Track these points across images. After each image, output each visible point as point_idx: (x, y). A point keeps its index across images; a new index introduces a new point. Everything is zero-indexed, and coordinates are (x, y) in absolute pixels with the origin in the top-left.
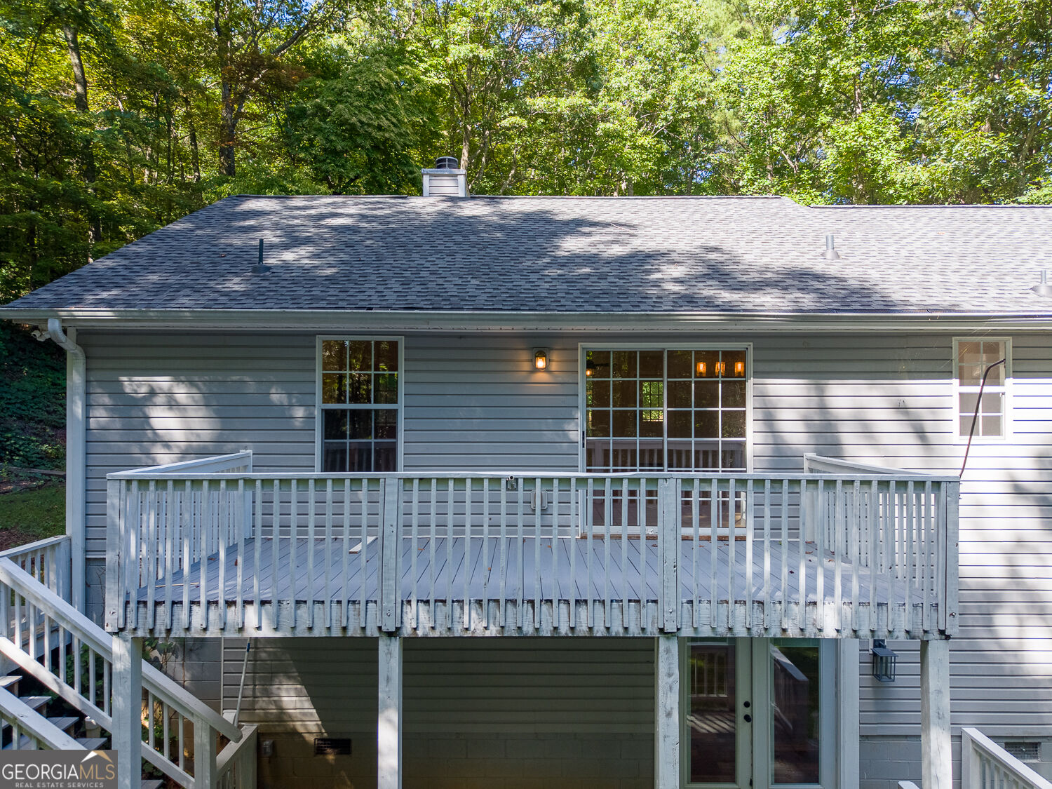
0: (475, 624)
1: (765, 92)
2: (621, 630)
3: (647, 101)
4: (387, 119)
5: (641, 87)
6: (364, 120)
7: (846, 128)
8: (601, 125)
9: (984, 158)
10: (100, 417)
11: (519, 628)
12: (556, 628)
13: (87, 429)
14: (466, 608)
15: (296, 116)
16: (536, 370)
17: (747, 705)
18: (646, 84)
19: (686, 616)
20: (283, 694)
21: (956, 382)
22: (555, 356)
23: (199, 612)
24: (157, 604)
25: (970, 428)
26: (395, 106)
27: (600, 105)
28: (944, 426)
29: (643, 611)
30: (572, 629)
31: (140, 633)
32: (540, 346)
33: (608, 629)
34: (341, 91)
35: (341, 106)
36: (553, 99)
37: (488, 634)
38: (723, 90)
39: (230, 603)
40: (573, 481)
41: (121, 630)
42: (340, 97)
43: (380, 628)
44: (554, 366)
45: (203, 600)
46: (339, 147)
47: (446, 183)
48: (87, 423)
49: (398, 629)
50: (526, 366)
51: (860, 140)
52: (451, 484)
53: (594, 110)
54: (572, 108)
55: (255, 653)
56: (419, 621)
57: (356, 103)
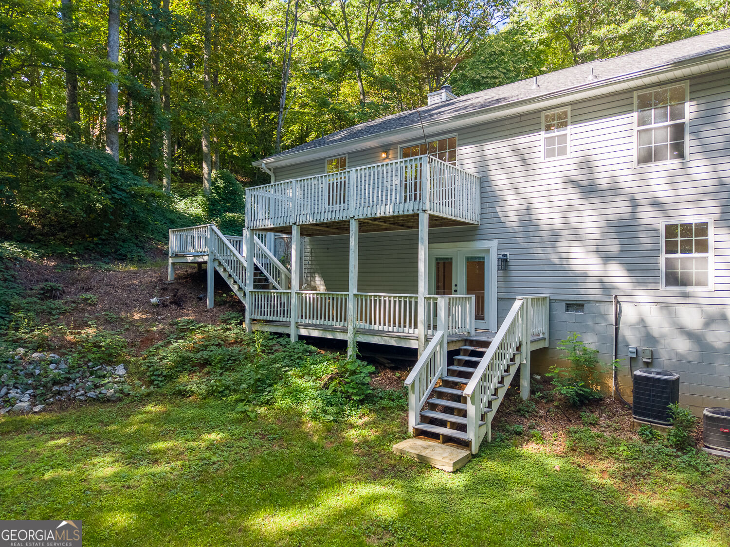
17: (456, 285)
21: (543, 133)
22: (390, 152)
28: (535, 155)
29: (346, 212)
30: (331, 219)
41: (248, 227)
47: (436, 98)
49: (296, 222)
56: (300, 220)
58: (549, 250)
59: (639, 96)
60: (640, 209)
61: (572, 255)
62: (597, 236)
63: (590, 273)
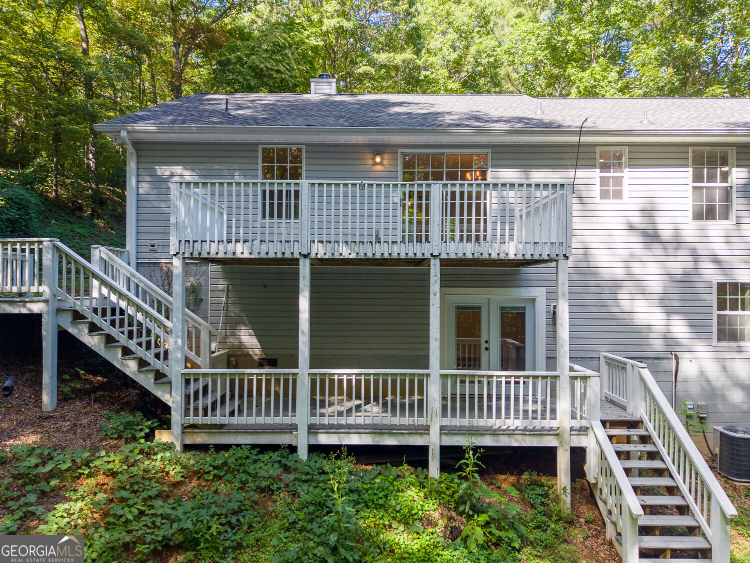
0: (345, 252)
1: (531, 52)
2: (413, 255)
3: (455, 59)
4: (284, 66)
5: (451, 50)
6: (269, 66)
7: (583, 74)
8: (423, 73)
9: (663, 87)
10: (144, 188)
11: (365, 254)
12: (382, 254)
13: (138, 194)
14: (341, 244)
15: (223, 64)
16: (376, 164)
17: (486, 342)
18: (454, 49)
19: (443, 249)
20: (242, 334)
21: (598, 170)
22: (386, 156)
23: (214, 246)
24: (194, 242)
25: (604, 195)
26: (289, 58)
27: (423, 59)
28: (591, 194)
29: (423, 246)
30: (390, 254)
31: (186, 255)
32: (378, 149)
33: (407, 254)
34: (254, 47)
35: (254, 57)
36: (391, 55)
37: (351, 257)
38: (505, 53)
39: (229, 241)
40: (391, 185)
41: (178, 253)
42: (253, 51)
43: (300, 253)
44: (385, 162)
45: (216, 240)
46: (252, 84)
47: (324, 87)
48: (138, 191)
49: (309, 254)
50: (370, 162)
51: (592, 81)
52: (333, 186)
53: (419, 63)
54: (404, 61)
55: (227, 313)
56: (320, 251)
57: (263, 55)
58: (610, 303)
59: (693, 152)
60: (701, 265)
61: (636, 309)
62: (660, 290)
63: (655, 329)
